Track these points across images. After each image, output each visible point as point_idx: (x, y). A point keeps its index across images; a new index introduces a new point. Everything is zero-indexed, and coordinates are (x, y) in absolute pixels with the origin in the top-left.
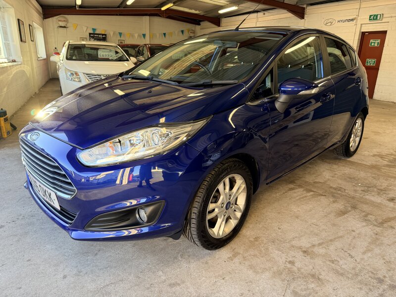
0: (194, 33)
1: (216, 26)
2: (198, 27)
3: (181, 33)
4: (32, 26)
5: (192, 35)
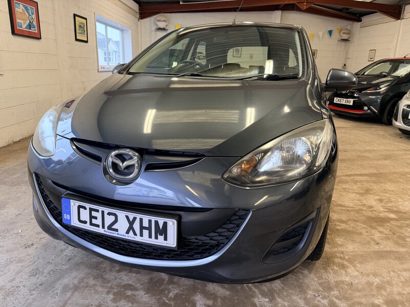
0: (348, 33)
1: (394, 20)
2: (357, 25)
3: (327, 35)
4: (86, 19)
5: (345, 37)
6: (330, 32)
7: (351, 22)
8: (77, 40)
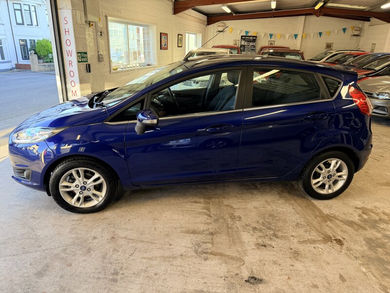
0: (359, 30)
3: (342, 31)
4: (182, 35)
5: (356, 33)
6: (344, 30)
7: (362, 22)
8: (178, 47)
